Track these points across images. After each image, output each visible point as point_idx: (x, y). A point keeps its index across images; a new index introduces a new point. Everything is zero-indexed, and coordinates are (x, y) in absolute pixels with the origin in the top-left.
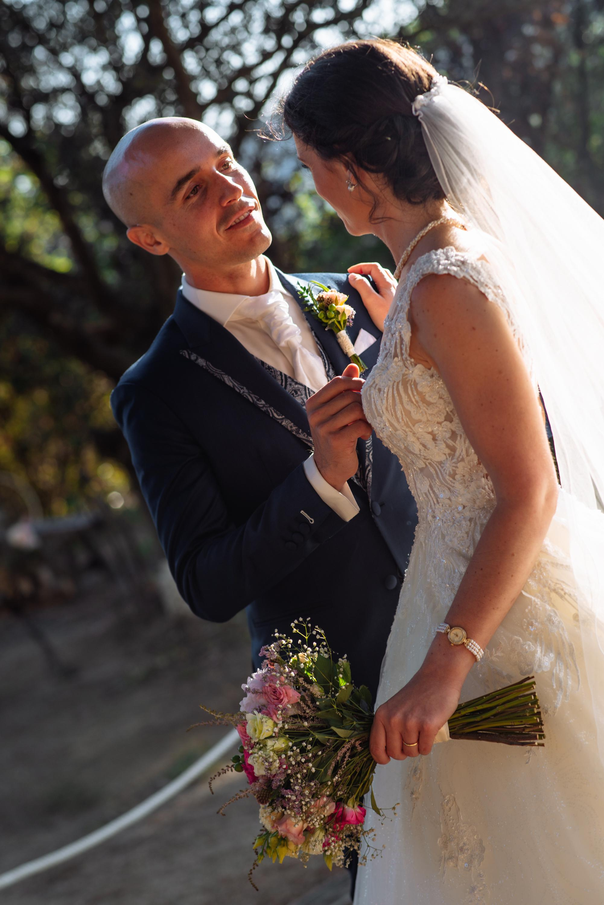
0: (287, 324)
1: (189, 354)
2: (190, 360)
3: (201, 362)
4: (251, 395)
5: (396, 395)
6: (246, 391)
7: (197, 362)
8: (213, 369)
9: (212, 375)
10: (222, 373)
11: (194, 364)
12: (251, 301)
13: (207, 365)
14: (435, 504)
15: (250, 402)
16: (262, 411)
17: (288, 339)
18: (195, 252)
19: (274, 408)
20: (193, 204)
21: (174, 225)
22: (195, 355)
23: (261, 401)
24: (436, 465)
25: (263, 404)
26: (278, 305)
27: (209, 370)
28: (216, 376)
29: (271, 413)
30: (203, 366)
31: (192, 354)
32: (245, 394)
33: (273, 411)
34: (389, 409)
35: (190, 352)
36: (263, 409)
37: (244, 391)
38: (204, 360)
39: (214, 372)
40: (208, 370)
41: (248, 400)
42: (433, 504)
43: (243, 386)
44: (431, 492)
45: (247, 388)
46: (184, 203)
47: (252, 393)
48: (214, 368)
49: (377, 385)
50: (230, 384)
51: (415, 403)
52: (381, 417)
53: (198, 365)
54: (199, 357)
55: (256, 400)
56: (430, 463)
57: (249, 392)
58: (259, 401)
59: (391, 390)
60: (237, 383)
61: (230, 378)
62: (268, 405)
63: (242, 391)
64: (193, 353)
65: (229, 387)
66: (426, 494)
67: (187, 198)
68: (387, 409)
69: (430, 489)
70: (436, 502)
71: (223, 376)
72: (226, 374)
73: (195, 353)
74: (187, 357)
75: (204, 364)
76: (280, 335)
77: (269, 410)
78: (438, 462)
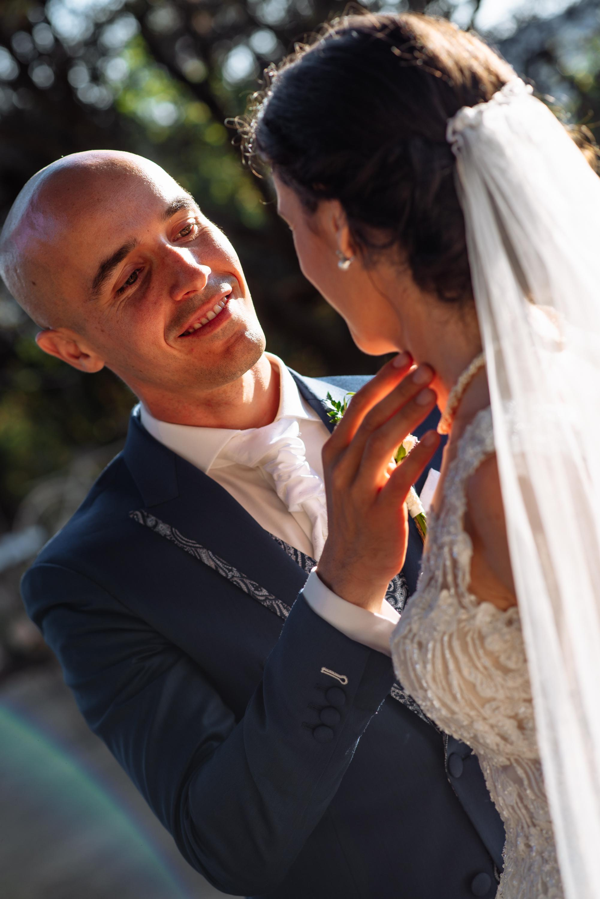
0: (300, 476)
1: (143, 516)
2: (145, 526)
3: (163, 529)
4: (245, 580)
5: (448, 655)
6: (237, 574)
7: (156, 530)
8: (182, 540)
9: (182, 549)
10: (197, 545)
11: (151, 532)
12: (244, 439)
13: (173, 533)
14: (529, 826)
15: (244, 592)
16: (264, 606)
17: (301, 501)
18: (141, 371)
19: (284, 602)
20: (129, 298)
21: (103, 331)
22: (153, 518)
23: (261, 591)
24: (527, 764)
25: (265, 596)
26: (288, 445)
27: (176, 542)
28: (187, 552)
29: (278, 610)
30: (165, 535)
31: (148, 517)
32: (235, 579)
33: (281, 606)
34: (438, 679)
35: (145, 514)
36: (265, 604)
37: (234, 574)
38: (168, 526)
39: (184, 544)
40: (174, 541)
41: (241, 589)
42: (525, 826)
43: (232, 566)
44: (520, 805)
45: (239, 570)
46: (115, 298)
47: (246, 578)
48: (184, 538)
49: (414, 635)
50: (212, 564)
51: (481, 669)
52: (426, 691)
53: (158, 534)
54: (160, 521)
55: (253, 589)
56: (517, 761)
57: (242, 577)
58: (258, 591)
59: (438, 646)
60: (221, 562)
61: (210, 553)
62: (274, 597)
63: (230, 575)
64: (150, 515)
65: (209, 568)
66: (513, 808)
67: (119, 291)
68: (434, 679)
69: (518, 801)
70: (530, 824)
71: (198, 550)
72: (204, 547)
73: (154, 515)
74: (141, 522)
75: (168, 533)
76: (288, 493)
77: (275, 605)
78: (530, 760)
